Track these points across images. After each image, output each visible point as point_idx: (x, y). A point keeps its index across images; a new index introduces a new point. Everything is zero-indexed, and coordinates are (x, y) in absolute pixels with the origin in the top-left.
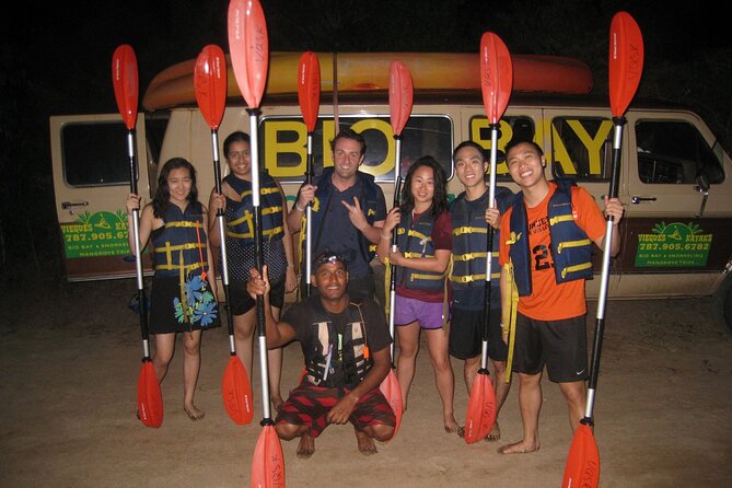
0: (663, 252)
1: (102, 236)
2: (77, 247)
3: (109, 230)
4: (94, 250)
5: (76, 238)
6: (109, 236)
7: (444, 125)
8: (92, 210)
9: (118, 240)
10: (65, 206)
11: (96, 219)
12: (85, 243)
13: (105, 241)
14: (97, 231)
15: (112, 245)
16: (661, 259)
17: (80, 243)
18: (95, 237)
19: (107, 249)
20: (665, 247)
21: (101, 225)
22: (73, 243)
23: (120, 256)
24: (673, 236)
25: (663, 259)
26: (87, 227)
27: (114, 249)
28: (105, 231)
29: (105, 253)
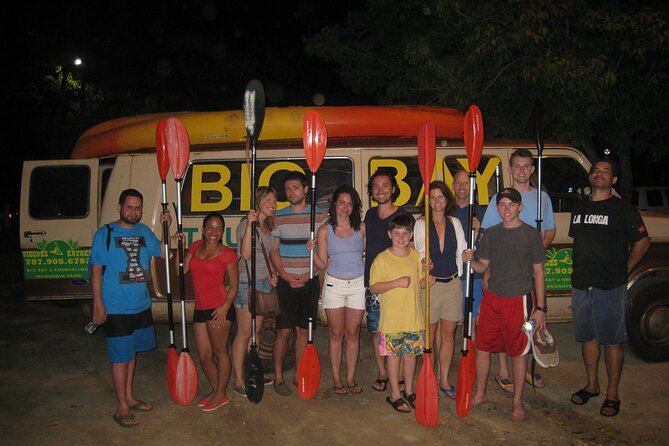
0: (556, 276)
1: (55, 261)
2: (34, 270)
3: (61, 257)
4: (49, 273)
5: (34, 262)
6: (61, 261)
7: (346, 165)
8: (49, 238)
9: (69, 266)
10: (27, 234)
11: (51, 246)
12: (42, 267)
13: (58, 266)
14: (52, 256)
15: (63, 270)
16: (556, 282)
17: (36, 266)
18: (49, 261)
19: (59, 273)
20: (558, 271)
21: (55, 252)
22: (31, 266)
23: (70, 279)
24: (565, 261)
25: (558, 283)
26: (44, 253)
27: (65, 273)
28: (58, 257)
29: (57, 276)
